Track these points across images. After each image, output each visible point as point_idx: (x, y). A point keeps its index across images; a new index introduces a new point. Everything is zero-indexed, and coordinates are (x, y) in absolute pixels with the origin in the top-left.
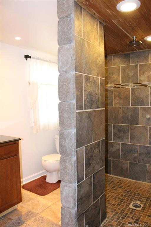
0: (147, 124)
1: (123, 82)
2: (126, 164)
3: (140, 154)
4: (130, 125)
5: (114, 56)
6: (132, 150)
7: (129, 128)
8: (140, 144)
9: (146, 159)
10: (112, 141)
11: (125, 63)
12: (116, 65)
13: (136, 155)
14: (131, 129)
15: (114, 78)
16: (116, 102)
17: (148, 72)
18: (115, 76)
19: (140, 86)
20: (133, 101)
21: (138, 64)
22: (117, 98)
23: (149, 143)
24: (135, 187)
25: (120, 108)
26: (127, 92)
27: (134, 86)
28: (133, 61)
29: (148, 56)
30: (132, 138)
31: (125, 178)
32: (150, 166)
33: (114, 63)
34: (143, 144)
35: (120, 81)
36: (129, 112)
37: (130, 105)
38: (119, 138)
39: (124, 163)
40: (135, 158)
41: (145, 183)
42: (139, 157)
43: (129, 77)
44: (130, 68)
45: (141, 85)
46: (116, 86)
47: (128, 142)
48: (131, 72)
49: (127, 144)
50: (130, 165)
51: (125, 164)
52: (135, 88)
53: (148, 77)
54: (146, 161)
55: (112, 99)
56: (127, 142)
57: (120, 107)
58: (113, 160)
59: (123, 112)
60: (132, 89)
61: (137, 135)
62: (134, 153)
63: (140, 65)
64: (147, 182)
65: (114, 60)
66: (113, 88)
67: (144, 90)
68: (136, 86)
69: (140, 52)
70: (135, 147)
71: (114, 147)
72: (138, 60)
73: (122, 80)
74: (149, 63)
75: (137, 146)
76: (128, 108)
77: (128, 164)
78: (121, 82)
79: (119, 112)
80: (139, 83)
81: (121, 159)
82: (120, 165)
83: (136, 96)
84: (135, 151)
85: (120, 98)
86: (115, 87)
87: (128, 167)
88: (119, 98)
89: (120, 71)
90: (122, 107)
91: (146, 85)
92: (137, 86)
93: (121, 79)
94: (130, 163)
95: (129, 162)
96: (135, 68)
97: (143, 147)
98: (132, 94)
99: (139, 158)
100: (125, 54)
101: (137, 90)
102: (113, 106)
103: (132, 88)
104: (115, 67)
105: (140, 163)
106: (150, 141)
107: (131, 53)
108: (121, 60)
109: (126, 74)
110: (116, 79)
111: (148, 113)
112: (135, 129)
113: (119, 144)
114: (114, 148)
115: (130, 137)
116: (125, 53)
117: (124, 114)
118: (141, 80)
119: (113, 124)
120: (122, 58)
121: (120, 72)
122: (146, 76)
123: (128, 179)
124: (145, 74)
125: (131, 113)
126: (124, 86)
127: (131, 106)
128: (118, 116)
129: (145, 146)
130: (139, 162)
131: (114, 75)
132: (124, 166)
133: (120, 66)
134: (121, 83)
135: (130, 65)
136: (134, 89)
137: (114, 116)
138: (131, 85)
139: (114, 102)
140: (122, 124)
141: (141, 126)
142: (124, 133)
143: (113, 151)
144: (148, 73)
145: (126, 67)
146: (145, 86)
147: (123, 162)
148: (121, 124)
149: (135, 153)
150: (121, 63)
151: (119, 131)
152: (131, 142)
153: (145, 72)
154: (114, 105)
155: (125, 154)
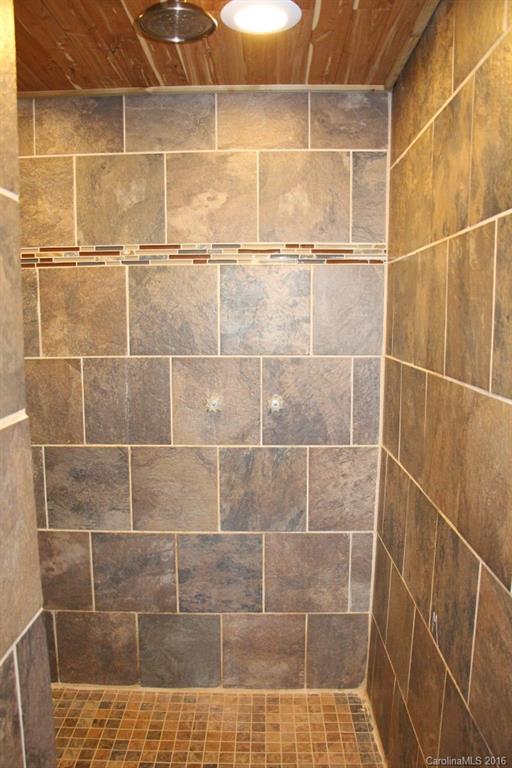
0: (207, 435)
1: (89, 237)
2: (126, 626)
3: (184, 575)
4: (129, 446)
5: (39, 100)
6: (145, 562)
7: (127, 461)
8: (180, 528)
9: (214, 592)
10: (47, 529)
11: (96, 141)
12: (53, 149)
13: (166, 579)
14: (137, 465)
15: (41, 216)
16: (57, 338)
17: (209, 195)
18: (47, 205)
19: (171, 257)
20: (138, 331)
21: (165, 152)
22: (61, 317)
23: (223, 522)
24: (182, 726)
25: (78, 368)
26: (111, 286)
27: (144, 261)
28: (140, 138)
29: (208, 120)
30: (144, 504)
31: (126, 689)
32: (232, 619)
33: (41, 138)
34: (199, 528)
35: (71, 233)
36: (124, 387)
37: (124, 353)
38: (78, 509)
39: (112, 623)
40: (165, 593)
41: (219, 690)
42: (180, 587)
43: (120, 212)
44: (123, 169)
45: (176, 252)
46: (50, 255)
47: (125, 526)
48: (128, 189)
49: (119, 537)
50: (142, 627)
51: (121, 624)
52: (150, 268)
53: (211, 215)
54: (213, 601)
55: (36, 321)
56: (119, 524)
57: (79, 361)
58: (59, 614)
59: (94, 385)
60: (133, 272)
61: (166, 490)
62: (154, 575)
63: (174, 159)
64: (225, 687)
65: (39, 121)
66: (37, 269)
67: (193, 278)
68: (155, 257)
69: (175, 95)
70: (161, 543)
71: (59, 553)
72: (164, 135)
73: (80, 228)
74: (217, 150)
75: (170, 538)
76: (116, 366)
77: (134, 624)
78: (77, 235)
79: (74, 385)
80: (166, 244)
81: (97, 609)
82: (98, 632)
83: (153, 308)
84: (159, 564)
85: (75, 317)
86: (46, 262)
87: (134, 636)
88: (69, 315)
89: (72, 183)
90: (87, 362)
91: (200, 257)
92: (160, 257)
93: (80, 221)
94: (140, 617)
95: (136, 614)
96: (147, 169)
97: (197, 541)
98: (132, 297)
99: (183, 592)
100: (98, 98)
101: (157, 276)
102: (41, 358)
103: (131, 269)
104: (49, 160)
105: (187, 611)
106: (227, 512)
107: (130, 97)
108: (77, 128)
109: (103, 198)
110: (51, 222)
111: (212, 388)
112: (152, 460)
113: (81, 539)
114: (59, 559)
115: (134, 500)
116: (98, 91)
117: (97, 395)
118: (175, 232)
119: (43, 446)
120: (82, 116)
121: (75, 188)
122: (202, 212)
123: (138, 689)
124: (195, 202)
125: (131, 389)
126: (94, 259)
127: (131, 354)
128: (67, 405)
129: (204, 538)
130: (180, 608)
131: (40, 202)
132: (114, 634)
133: (75, 156)
134: (79, 242)
135: (125, 153)
136: (146, 271)
137: (45, 408)
138: (126, 252)
139: (45, 336)
140: (88, 441)
141: (182, 449)
142: (103, 486)
143: (57, 572)
144: (209, 199)
145: (102, 161)
146: (195, 262)
147: (108, 616)
148: (85, 445)
149: (163, 573)
150: (77, 139)
151: (78, 477)
152: (139, 524)
153: (195, 195)
154: (47, 351)
155: (115, 580)
